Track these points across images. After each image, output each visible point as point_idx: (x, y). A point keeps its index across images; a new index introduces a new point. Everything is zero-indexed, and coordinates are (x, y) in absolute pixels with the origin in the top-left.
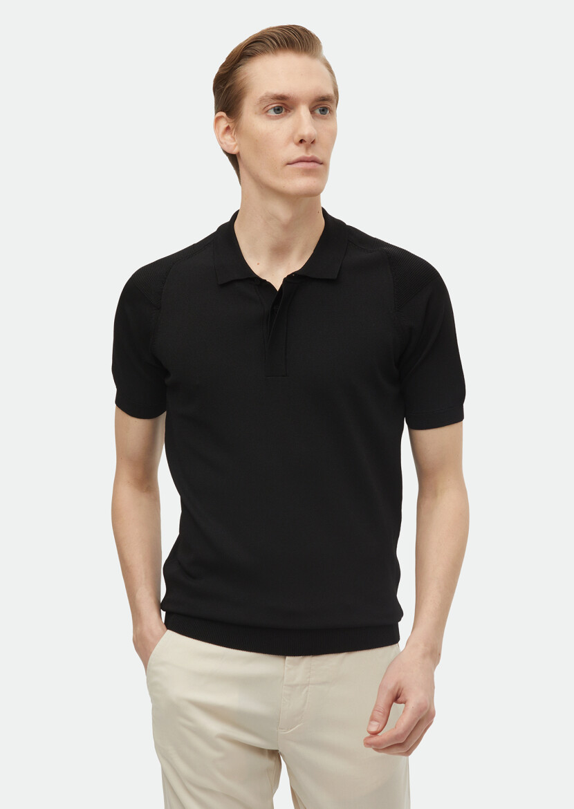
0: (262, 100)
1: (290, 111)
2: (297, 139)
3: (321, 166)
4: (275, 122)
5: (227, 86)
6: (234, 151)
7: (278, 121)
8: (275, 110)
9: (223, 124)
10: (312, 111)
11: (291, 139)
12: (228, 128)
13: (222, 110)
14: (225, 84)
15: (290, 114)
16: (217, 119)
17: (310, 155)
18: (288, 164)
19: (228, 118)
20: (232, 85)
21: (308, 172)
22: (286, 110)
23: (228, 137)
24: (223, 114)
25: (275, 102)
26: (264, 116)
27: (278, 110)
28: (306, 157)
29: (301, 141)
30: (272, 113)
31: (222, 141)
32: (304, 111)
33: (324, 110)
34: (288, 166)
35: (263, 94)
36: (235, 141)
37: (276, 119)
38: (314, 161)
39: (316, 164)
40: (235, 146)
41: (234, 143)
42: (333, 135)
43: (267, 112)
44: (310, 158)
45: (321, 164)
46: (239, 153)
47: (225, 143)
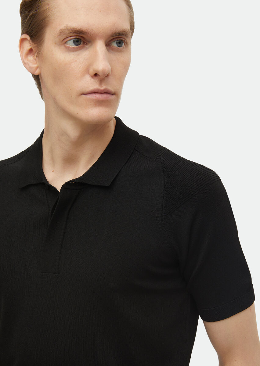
0: (61, 32)
1: (87, 44)
2: (92, 72)
3: (113, 97)
4: (73, 53)
5: (31, 14)
6: (37, 73)
7: (76, 53)
8: (74, 42)
9: (27, 46)
10: (108, 45)
11: (87, 71)
12: (31, 51)
13: (27, 33)
14: (30, 11)
15: (86, 46)
16: (22, 41)
17: (103, 87)
18: (83, 94)
19: (31, 42)
20: (36, 13)
21: (100, 103)
22: (84, 43)
23: (31, 58)
24: (28, 37)
25: (73, 35)
26: (63, 47)
27: (77, 41)
28: (99, 90)
29: (96, 75)
30: (71, 44)
31: (26, 61)
32: (100, 46)
33: (120, 43)
34: (83, 96)
35: (62, 27)
36: (36, 63)
37: (73, 51)
38: (107, 92)
39: (108, 96)
40: (37, 68)
41: (36, 66)
42: (126, 66)
43: (66, 43)
44: (104, 90)
45: (114, 94)
46: (40, 74)
47: (28, 64)
